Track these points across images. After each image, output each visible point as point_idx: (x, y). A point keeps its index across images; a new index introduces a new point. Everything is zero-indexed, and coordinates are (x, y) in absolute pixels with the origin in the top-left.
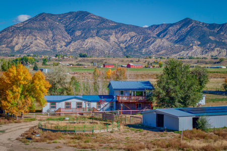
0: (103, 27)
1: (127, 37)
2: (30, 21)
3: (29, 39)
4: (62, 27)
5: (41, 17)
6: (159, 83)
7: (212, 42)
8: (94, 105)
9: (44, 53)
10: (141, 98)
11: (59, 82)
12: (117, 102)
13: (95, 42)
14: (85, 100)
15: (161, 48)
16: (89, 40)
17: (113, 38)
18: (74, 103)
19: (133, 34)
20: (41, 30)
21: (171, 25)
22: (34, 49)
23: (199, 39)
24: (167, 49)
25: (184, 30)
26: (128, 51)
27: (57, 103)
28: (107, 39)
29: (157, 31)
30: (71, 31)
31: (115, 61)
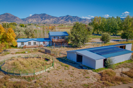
0: (49, 17)
1: (54, 19)
2: (32, 16)
3: (32, 20)
4: (40, 17)
5: (35, 15)
6: (72, 33)
7: (73, 20)
8: (42, 43)
9: (36, 23)
10: (63, 40)
11: (30, 32)
12: (52, 41)
13: (47, 20)
14: (38, 41)
15: (62, 22)
16: (46, 20)
17: (51, 20)
18: (32, 42)
19: (56, 19)
20: (35, 18)
21: (64, 17)
22: (34, 22)
23: (70, 20)
24: (63, 22)
25: (67, 18)
26: (55, 22)
27: (24, 43)
28: (50, 20)
29: (61, 18)
30: (42, 18)
31: (52, 25)
